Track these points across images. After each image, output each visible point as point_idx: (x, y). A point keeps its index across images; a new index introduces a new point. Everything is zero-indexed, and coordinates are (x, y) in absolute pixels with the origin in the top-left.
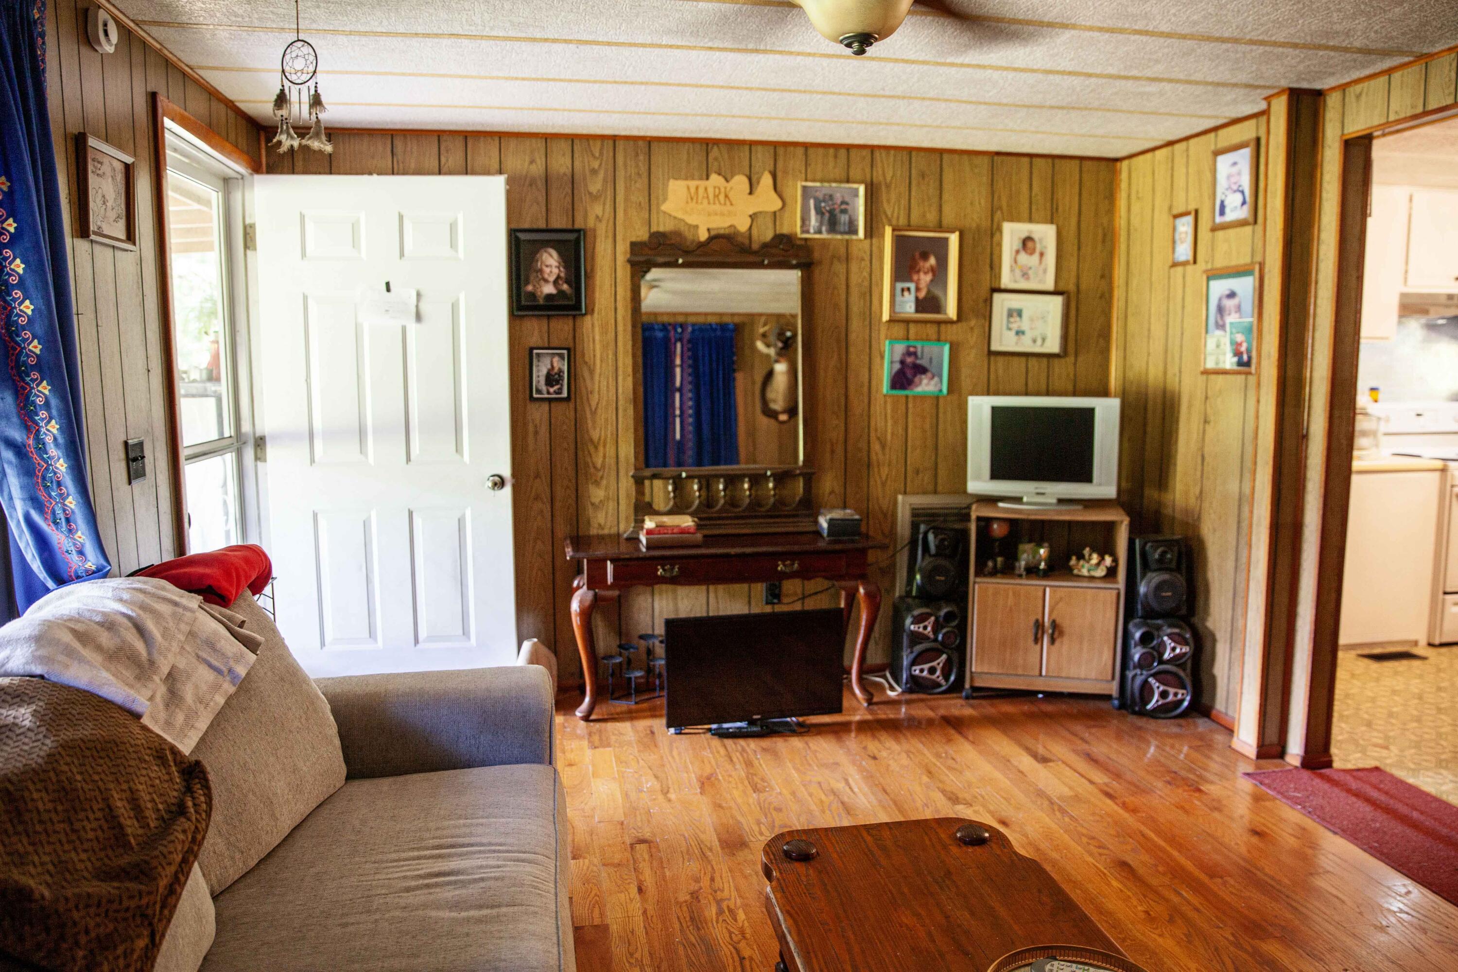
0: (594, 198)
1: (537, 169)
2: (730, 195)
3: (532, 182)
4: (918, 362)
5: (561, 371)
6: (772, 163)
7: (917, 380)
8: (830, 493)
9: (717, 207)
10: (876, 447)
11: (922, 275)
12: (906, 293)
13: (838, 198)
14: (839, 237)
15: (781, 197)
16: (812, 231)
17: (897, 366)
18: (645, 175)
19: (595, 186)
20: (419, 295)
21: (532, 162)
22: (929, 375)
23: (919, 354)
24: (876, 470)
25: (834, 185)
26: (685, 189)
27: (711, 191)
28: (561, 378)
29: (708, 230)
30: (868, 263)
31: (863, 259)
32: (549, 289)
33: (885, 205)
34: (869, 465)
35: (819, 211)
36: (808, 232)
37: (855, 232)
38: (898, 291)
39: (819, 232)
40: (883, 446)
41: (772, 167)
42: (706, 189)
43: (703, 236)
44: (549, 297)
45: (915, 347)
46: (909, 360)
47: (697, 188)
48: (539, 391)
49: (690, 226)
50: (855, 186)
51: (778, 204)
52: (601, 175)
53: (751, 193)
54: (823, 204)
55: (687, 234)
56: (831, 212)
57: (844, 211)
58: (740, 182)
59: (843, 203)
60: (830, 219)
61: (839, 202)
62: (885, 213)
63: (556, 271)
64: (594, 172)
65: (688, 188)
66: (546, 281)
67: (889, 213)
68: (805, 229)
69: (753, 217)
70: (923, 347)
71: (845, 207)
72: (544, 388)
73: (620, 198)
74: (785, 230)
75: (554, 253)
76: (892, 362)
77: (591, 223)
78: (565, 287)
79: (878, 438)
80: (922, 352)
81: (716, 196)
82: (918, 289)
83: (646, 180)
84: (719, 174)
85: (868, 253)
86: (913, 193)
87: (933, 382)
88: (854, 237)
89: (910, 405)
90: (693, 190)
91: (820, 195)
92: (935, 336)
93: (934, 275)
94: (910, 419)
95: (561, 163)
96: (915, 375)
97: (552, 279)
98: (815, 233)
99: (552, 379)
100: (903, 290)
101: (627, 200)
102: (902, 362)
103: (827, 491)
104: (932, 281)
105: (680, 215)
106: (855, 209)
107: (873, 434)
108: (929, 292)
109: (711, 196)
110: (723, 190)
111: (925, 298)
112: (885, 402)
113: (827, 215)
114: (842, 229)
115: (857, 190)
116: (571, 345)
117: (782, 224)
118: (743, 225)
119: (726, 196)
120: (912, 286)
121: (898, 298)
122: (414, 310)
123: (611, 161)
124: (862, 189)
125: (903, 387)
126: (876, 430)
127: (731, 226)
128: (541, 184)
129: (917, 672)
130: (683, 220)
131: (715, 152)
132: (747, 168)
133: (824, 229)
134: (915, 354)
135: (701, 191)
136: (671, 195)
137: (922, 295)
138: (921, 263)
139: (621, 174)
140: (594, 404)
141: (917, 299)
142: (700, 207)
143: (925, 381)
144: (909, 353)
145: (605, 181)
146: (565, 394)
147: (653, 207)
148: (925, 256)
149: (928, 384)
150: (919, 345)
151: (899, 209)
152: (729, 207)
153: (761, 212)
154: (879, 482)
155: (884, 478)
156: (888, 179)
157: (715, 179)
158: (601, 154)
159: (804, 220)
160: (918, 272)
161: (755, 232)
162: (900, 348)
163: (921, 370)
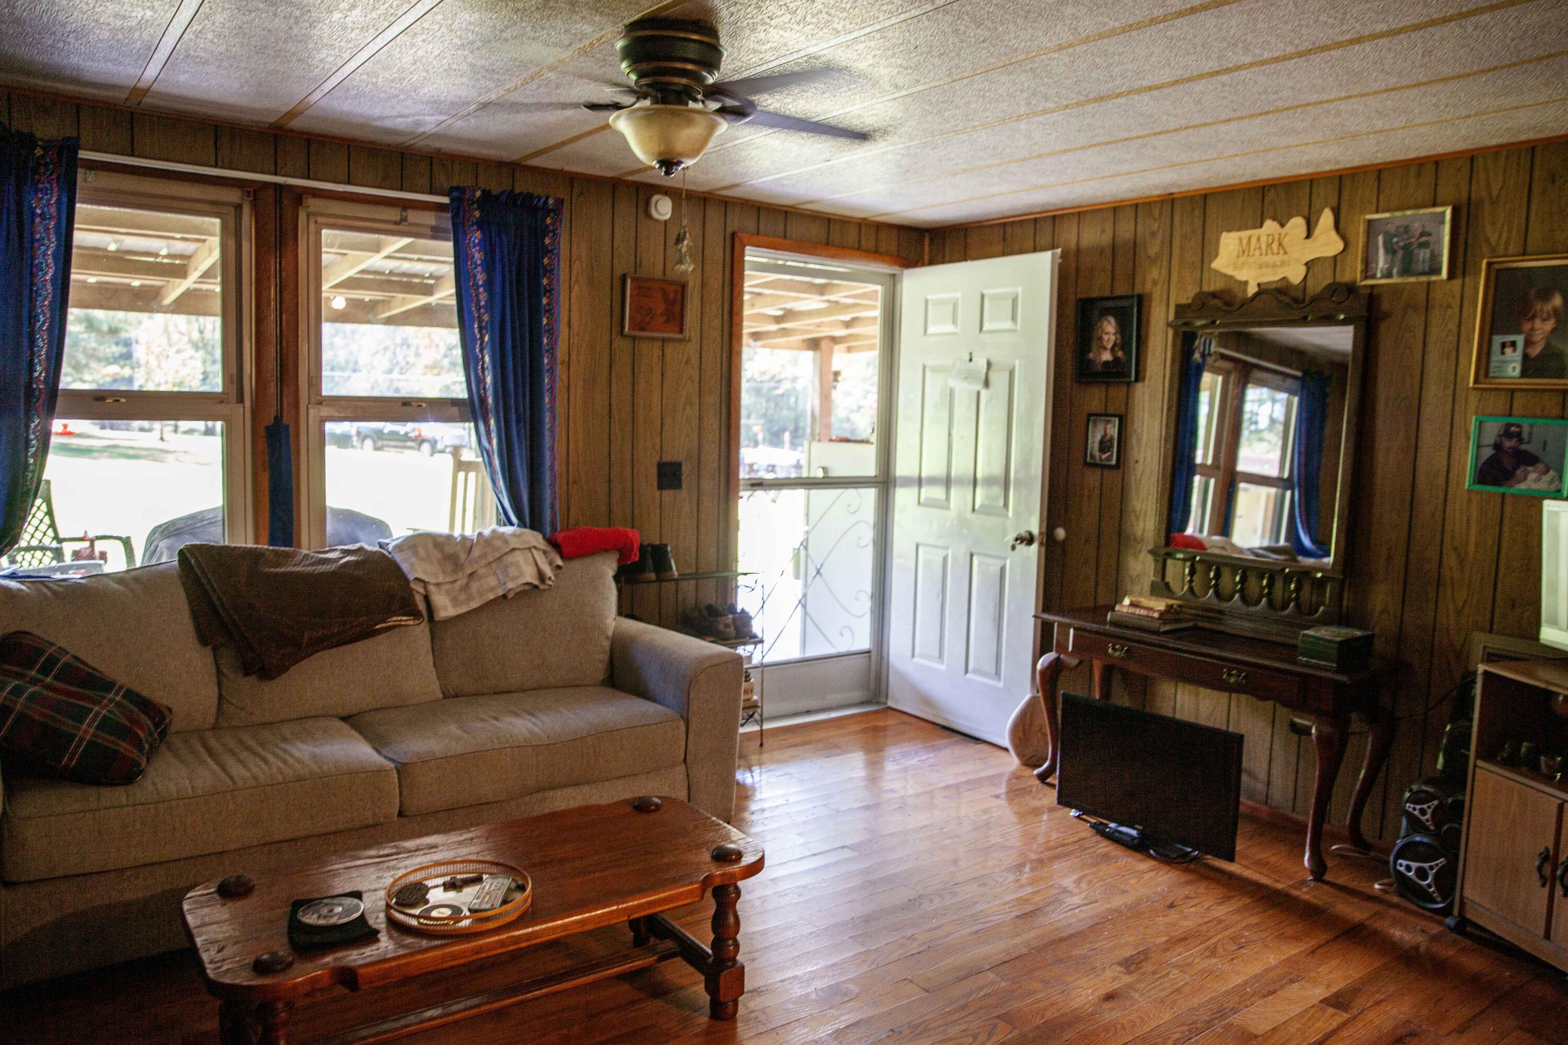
0: (1153, 261)
1: (1106, 239)
2: (1285, 243)
3: (1102, 252)
4: (1524, 447)
5: (1112, 439)
6: (1336, 199)
7: (1519, 472)
8: (1382, 612)
9: (1269, 259)
10: (1451, 560)
11: (1538, 323)
12: (1508, 350)
13: (1417, 227)
14: (1412, 280)
15: (1344, 238)
16: (1379, 275)
17: (1488, 452)
18: (1200, 231)
19: (1154, 249)
20: (989, 364)
21: (1103, 231)
22: (1541, 466)
23: (1525, 436)
24: (1449, 592)
25: (1409, 213)
26: (1237, 241)
27: (1263, 239)
28: (1111, 446)
29: (1259, 285)
30: (1456, 310)
31: (1449, 306)
32: (1107, 356)
33: (1488, 229)
34: (1439, 583)
35: (1390, 250)
36: (1374, 277)
37: (1438, 271)
38: (1496, 347)
39: (1388, 275)
40: (1462, 561)
41: (1334, 203)
42: (1259, 239)
43: (1252, 290)
44: (1106, 363)
45: (1519, 426)
46: (1508, 444)
47: (1250, 238)
48: (1092, 456)
49: (1240, 282)
50: (1439, 209)
51: (1340, 246)
52: (1160, 236)
53: (1308, 236)
54: (1395, 240)
55: (1237, 291)
56: (1406, 248)
57: (1425, 245)
58: (1297, 224)
59: (1422, 234)
60: (1404, 258)
61: (1417, 234)
62: (1487, 240)
63: (1113, 338)
64: (1153, 234)
65: (1241, 240)
66: (1105, 348)
67: (1493, 240)
68: (1367, 272)
69: (1309, 265)
70: (1531, 426)
71: (1426, 239)
72: (1097, 454)
73: (1175, 260)
74: (1346, 278)
75: (1112, 320)
76: (1479, 446)
77: (1148, 287)
78: (1120, 354)
79: (1455, 549)
80: (1530, 434)
81: (1269, 245)
82: (1528, 343)
83: (1200, 237)
84: (1274, 220)
85: (1458, 297)
86: (1534, 208)
87: (1546, 478)
88: (1434, 278)
89: (1508, 509)
90: (1245, 241)
91: (1391, 228)
92: (1555, 411)
93: (1558, 322)
94: (1506, 528)
95: (1126, 230)
96: (1516, 468)
97: (1110, 346)
98: (1383, 277)
99: (1105, 445)
100: (1504, 346)
101: (1181, 258)
102: (1497, 446)
103: (1378, 608)
104: (1554, 330)
105: (1230, 272)
106: (1439, 241)
107: (1447, 540)
108: (1548, 346)
109: (1264, 246)
110: (1276, 237)
111: (1540, 356)
112: (1469, 501)
113: (1400, 254)
114: (1420, 268)
115: (1443, 214)
116: (1122, 411)
117: (1343, 271)
118: (1296, 275)
119: (1280, 244)
120: (1520, 339)
121: (1496, 357)
122: (983, 377)
123: (1169, 223)
124: (1448, 212)
125: (1496, 482)
126: (1453, 538)
127: (1284, 278)
128: (1108, 252)
129: (1402, 869)
130: (1231, 277)
131: (1271, 196)
132: (1306, 208)
133: (1395, 271)
134: (1519, 436)
135: (1254, 240)
136: (1223, 251)
137: (1535, 351)
138: (1538, 306)
139: (1177, 233)
140: (1139, 473)
141: (1525, 357)
142: (1251, 260)
143: (1532, 476)
144: (1507, 433)
145: (1163, 243)
146: (1114, 462)
147: (1205, 265)
148: (1546, 296)
149: (1537, 480)
150: (1525, 423)
151: (1510, 231)
152: (1282, 257)
153: (1318, 259)
154: (1451, 611)
155: (1460, 604)
156: (1495, 193)
157: (1270, 225)
158: (1160, 214)
159: (1368, 262)
160: (1533, 318)
161: (1310, 283)
162: (1493, 428)
163: (1531, 460)
